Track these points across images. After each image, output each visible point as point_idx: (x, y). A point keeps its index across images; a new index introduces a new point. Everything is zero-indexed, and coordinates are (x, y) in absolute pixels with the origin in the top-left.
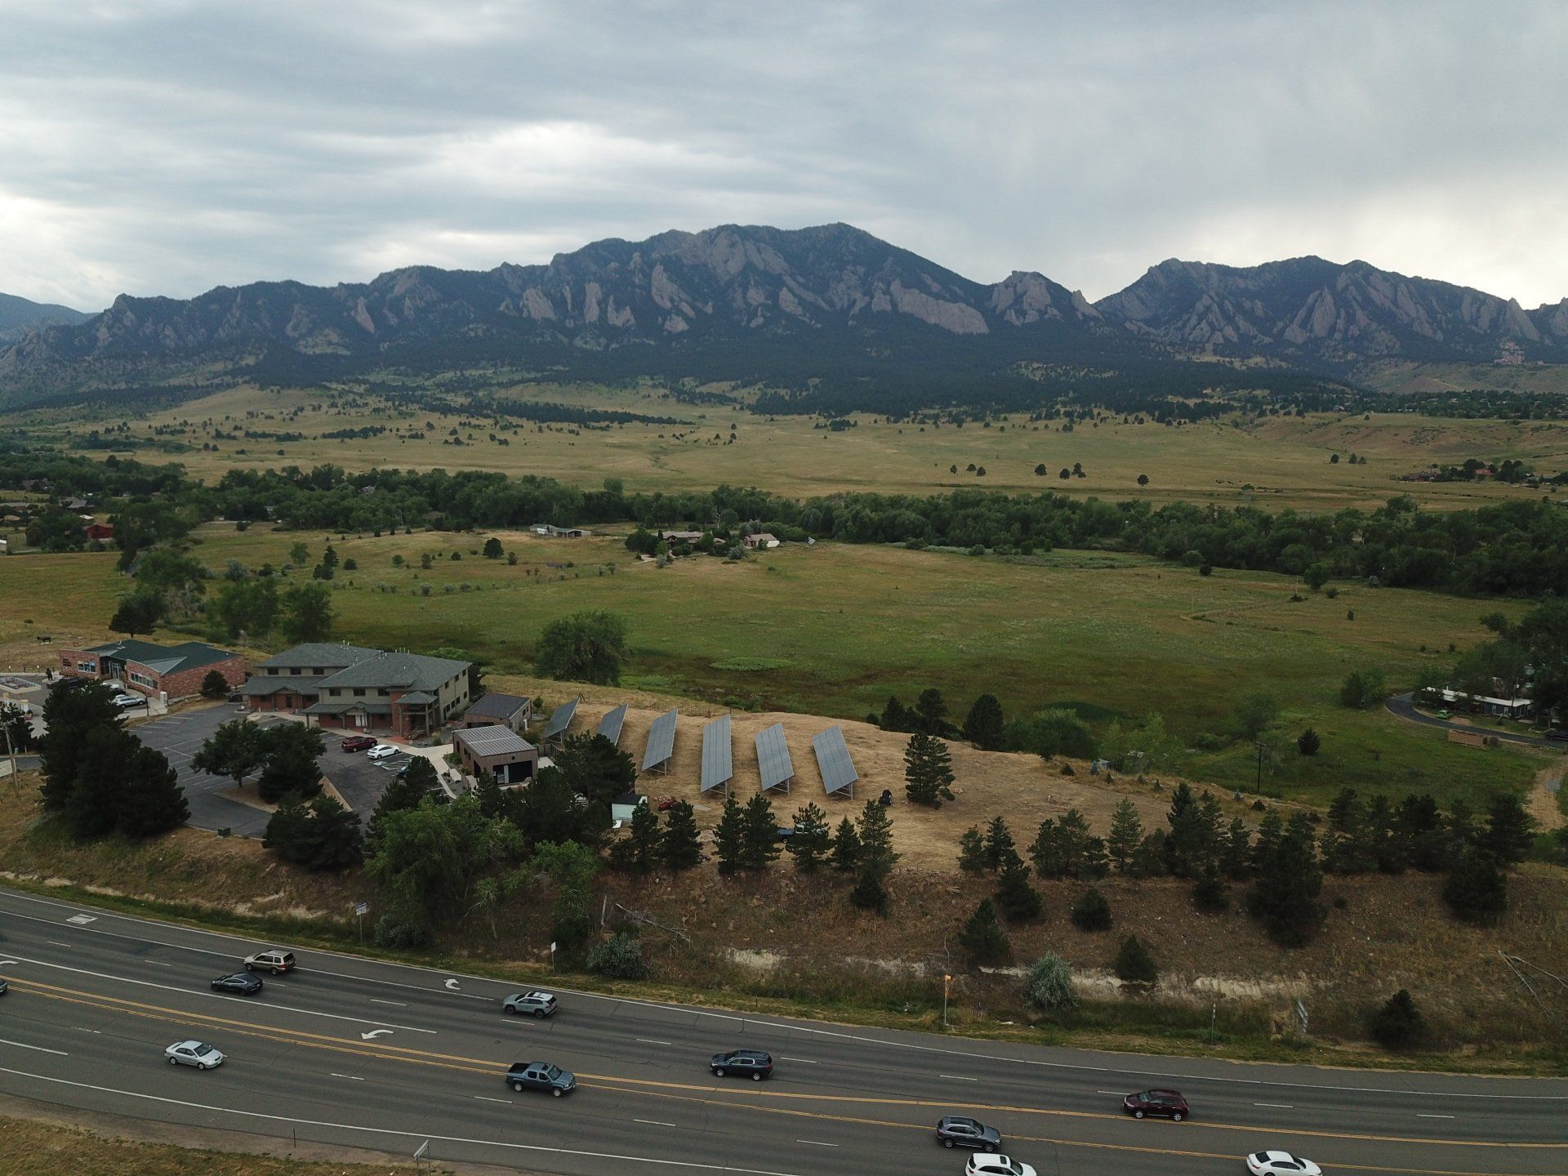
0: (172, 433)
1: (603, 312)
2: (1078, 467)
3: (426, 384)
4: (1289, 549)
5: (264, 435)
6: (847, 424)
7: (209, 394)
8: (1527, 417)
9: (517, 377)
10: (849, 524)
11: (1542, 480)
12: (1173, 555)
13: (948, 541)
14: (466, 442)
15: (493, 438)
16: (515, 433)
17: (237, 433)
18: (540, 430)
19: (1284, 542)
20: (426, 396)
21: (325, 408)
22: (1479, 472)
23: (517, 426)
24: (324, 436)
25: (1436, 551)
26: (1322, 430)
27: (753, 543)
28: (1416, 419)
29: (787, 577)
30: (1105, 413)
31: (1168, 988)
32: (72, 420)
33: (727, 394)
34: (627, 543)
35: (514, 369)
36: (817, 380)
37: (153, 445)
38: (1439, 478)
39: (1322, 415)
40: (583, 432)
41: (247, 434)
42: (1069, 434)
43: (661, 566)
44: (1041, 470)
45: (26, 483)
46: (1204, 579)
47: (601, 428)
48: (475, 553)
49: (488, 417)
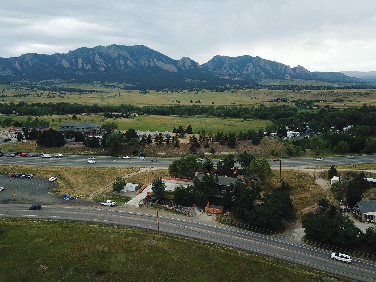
1: (83, 66)
2: (199, 101)
3: (37, 83)
4: (241, 113)
6: (147, 92)
8: (289, 90)
9: (62, 82)
10: (153, 111)
11: (290, 102)
12: (219, 115)
13: (174, 114)
14: (53, 97)
15: (59, 96)
16: (65, 95)
18: (71, 94)
19: (240, 112)
20: (38, 86)
21: (11, 89)
22: (279, 100)
23: (65, 93)
24: (13, 96)
25: (267, 112)
26: (250, 93)
27: (133, 115)
28: (268, 90)
29: (142, 121)
30: (204, 90)
31: (217, 154)
33: (116, 86)
34: (104, 116)
35: (61, 80)
36: (138, 82)
38: (271, 102)
39: (250, 90)
40: (82, 94)
42: (197, 94)
43: (114, 120)
44: (191, 102)
46: (225, 119)
47: (86, 94)
48: (70, 118)
49: (56, 91)
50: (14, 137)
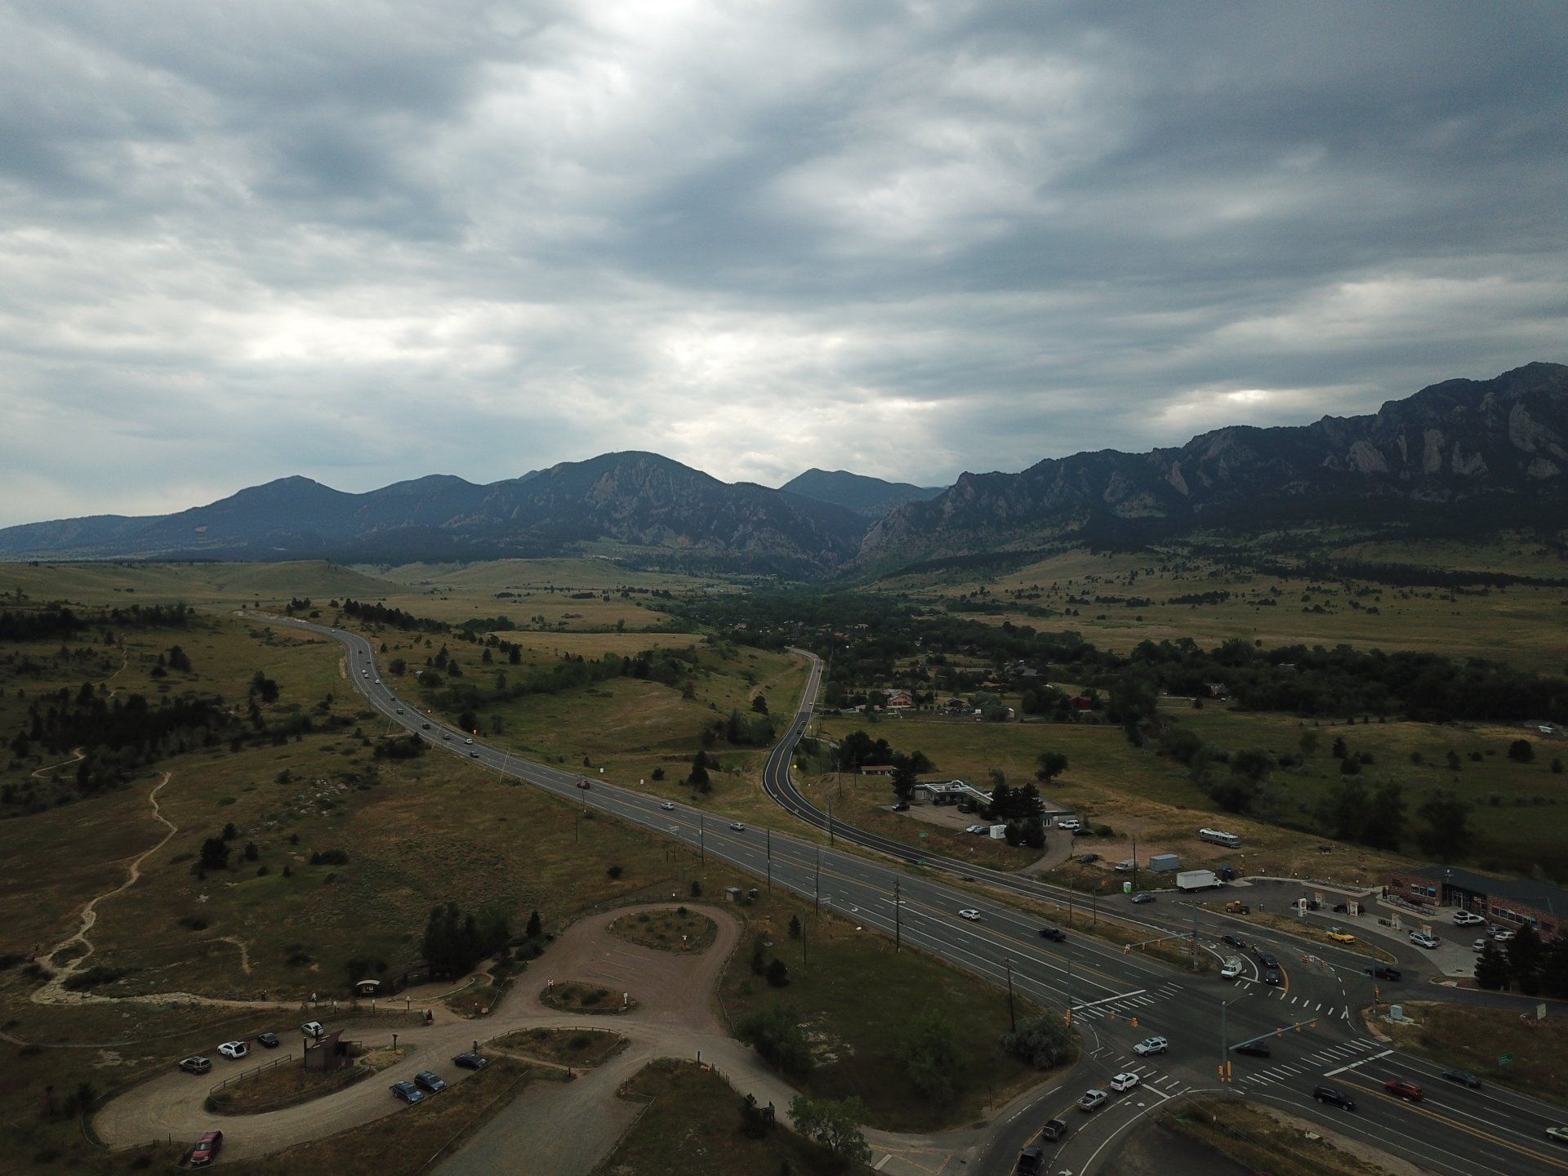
0: (1030, 597)
1: (1447, 461)
3: (1249, 544)
5: (1113, 600)
7: (1042, 558)
9: (1350, 536)
14: (1327, 609)
15: (1356, 606)
16: (1377, 599)
17: (1086, 597)
18: (1405, 596)
20: (1255, 558)
21: (1158, 573)
23: (1375, 591)
24: (1172, 601)
32: (936, 584)
35: (1345, 527)
37: (1017, 608)
40: (1458, 597)
41: (1098, 599)
45: (960, 647)
47: (1477, 593)
49: (1334, 580)
50: (1429, 944)
